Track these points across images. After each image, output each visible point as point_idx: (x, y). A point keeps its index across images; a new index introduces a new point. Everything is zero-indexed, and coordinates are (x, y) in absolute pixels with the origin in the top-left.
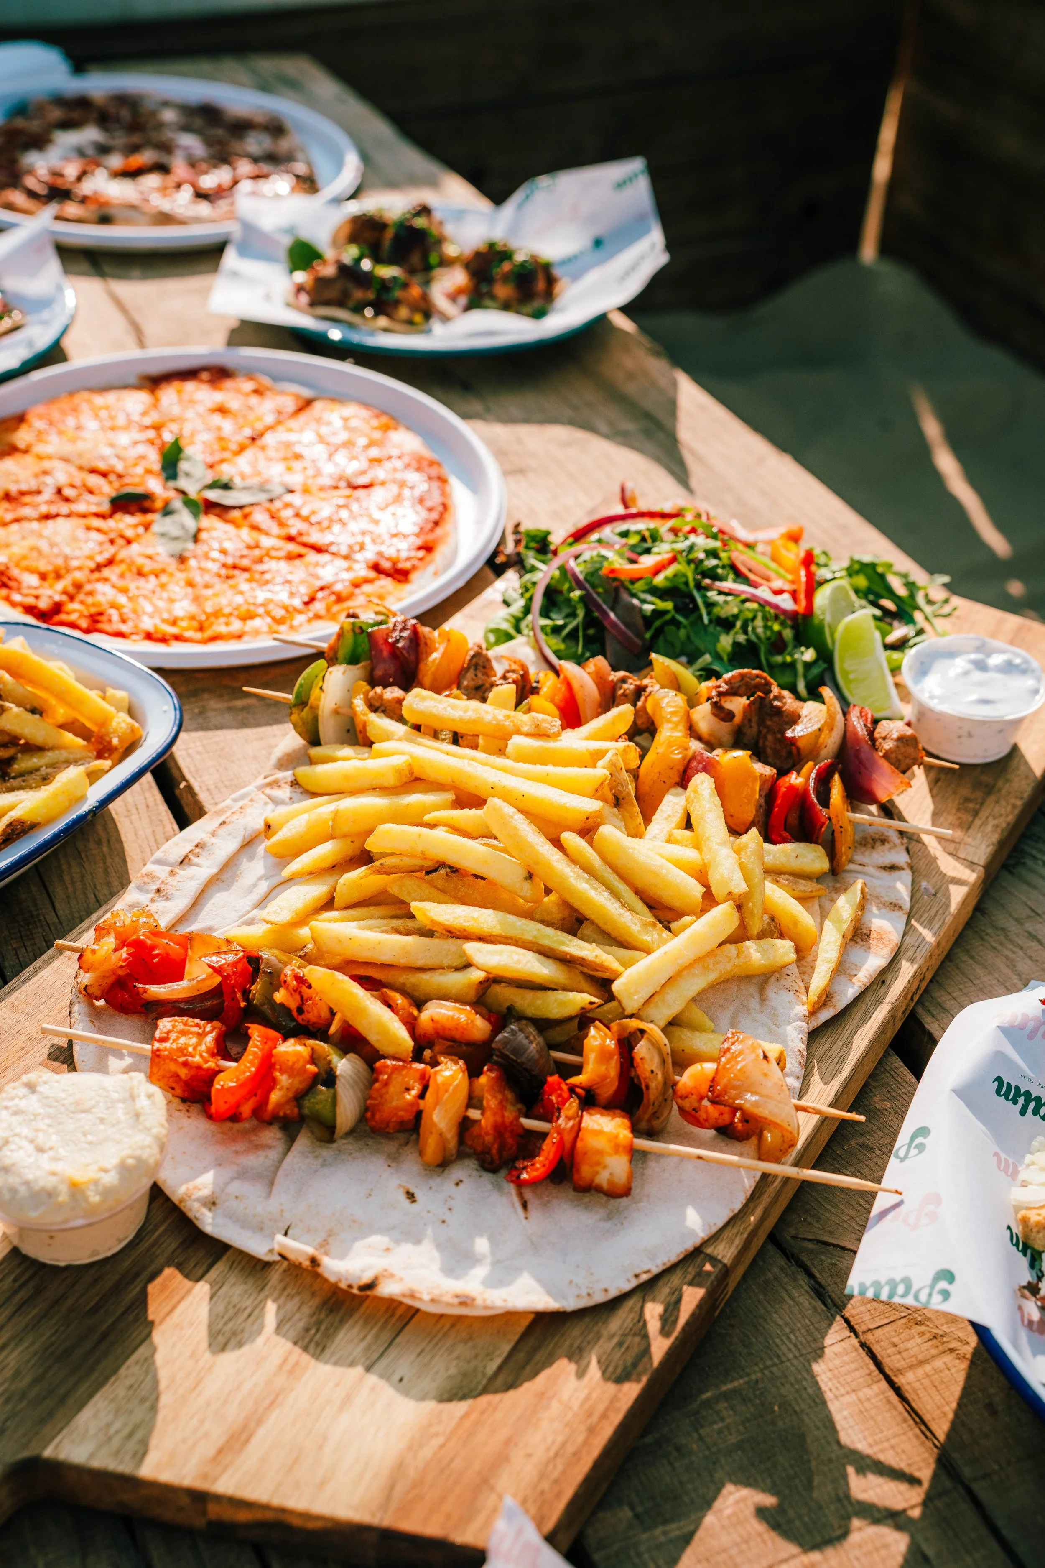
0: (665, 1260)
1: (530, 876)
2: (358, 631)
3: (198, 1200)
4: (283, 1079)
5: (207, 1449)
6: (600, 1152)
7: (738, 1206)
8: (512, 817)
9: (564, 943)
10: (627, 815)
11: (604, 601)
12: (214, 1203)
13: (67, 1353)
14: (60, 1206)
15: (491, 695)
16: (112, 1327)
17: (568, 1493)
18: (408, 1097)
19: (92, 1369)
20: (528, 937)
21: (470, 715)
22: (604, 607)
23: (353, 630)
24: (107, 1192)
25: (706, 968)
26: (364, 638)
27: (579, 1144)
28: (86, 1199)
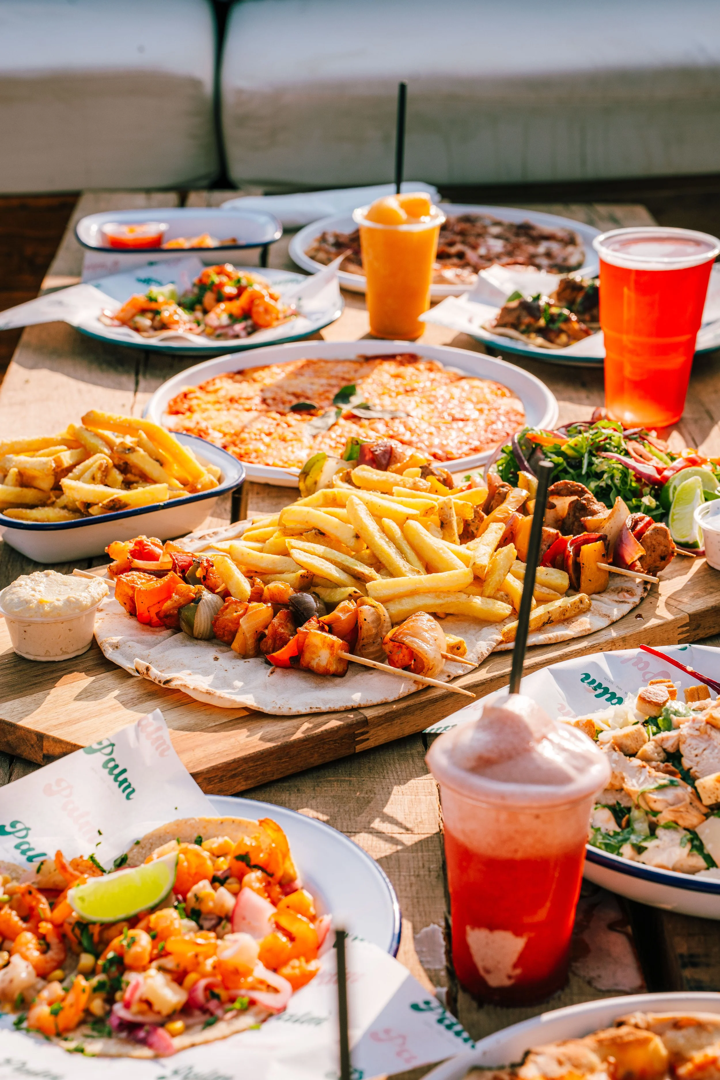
0: (332, 706)
1: (357, 537)
2: (354, 442)
3: (109, 643)
4: (175, 597)
5: (54, 722)
6: (316, 646)
7: (391, 699)
8: (357, 505)
9: (357, 565)
10: (447, 534)
11: (524, 455)
12: (117, 647)
13: (13, 686)
14: (30, 609)
15: (404, 473)
16: (41, 682)
17: (213, 764)
18: (235, 614)
19: (21, 692)
20: (339, 560)
21: (384, 478)
22: (523, 458)
23: (352, 442)
24: (55, 608)
25: (438, 597)
26: (357, 447)
27: (307, 640)
28: (43, 608)
